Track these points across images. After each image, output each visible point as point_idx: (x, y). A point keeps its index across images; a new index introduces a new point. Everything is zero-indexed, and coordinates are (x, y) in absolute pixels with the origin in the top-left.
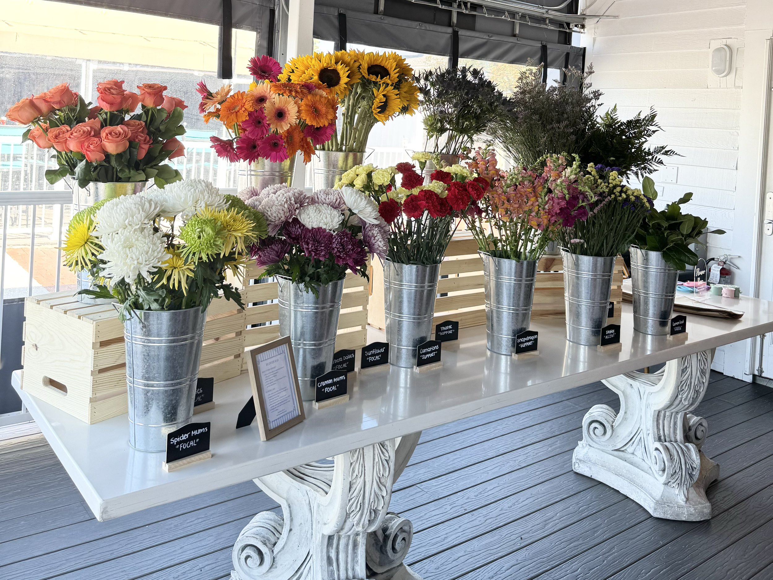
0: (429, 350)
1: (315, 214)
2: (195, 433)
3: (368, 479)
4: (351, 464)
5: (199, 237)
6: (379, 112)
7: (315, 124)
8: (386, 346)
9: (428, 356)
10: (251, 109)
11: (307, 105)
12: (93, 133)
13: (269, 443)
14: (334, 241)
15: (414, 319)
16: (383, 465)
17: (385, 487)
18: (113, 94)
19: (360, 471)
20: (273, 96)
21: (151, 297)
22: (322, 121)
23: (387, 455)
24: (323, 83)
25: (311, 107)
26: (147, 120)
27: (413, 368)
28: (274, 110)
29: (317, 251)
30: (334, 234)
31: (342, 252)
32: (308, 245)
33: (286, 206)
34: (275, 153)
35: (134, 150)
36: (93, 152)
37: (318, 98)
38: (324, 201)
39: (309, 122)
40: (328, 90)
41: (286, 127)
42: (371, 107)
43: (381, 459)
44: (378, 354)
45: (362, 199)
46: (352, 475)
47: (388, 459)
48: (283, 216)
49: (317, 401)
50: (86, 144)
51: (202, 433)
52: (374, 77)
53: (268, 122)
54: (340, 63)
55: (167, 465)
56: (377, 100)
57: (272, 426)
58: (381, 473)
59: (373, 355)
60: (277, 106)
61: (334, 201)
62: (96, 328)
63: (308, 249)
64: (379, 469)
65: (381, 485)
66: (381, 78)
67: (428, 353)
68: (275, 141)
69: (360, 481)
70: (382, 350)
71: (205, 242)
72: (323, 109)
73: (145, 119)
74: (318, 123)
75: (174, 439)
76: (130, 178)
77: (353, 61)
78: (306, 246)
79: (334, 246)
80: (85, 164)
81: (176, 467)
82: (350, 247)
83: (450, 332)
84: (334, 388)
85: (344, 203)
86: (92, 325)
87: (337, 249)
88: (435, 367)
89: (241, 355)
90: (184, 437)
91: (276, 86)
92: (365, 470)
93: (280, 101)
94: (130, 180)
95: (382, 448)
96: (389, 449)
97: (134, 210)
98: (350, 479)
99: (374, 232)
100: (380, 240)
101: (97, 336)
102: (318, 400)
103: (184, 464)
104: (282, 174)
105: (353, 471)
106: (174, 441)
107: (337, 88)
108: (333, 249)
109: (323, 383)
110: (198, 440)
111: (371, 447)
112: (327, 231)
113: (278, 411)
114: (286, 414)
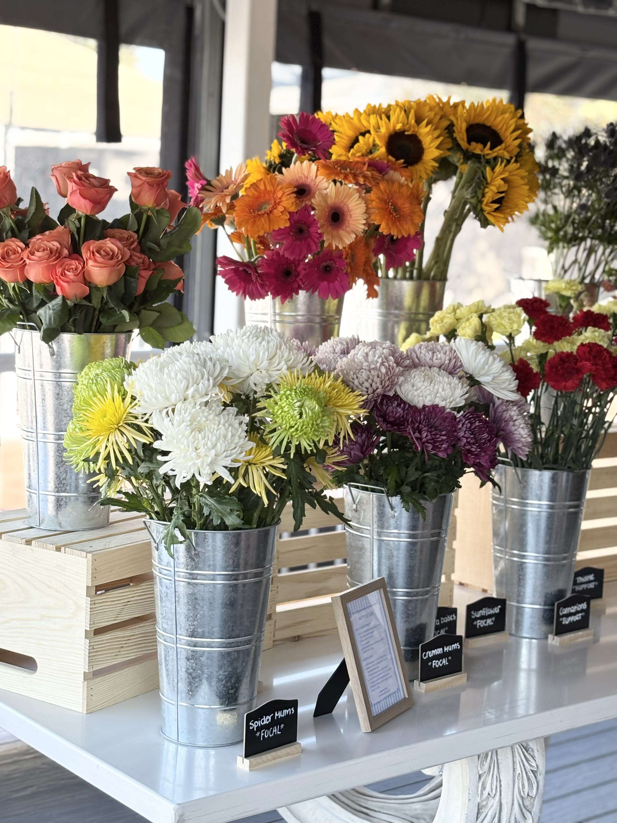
0: (573, 609)
1: (426, 384)
2: (279, 714)
3: (506, 801)
4: (480, 776)
5: (301, 414)
6: (496, 210)
7: (395, 233)
8: (501, 602)
9: (571, 619)
10: (293, 209)
11: (379, 198)
12: (66, 252)
13: (376, 736)
14: (460, 426)
15: (547, 559)
16: (529, 779)
17: (531, 814)
18: (95, 186)
19: (494, 788)
20: (326, 185)
21: (225, 507)
22: (406, 227)
23: (534, 764)
24: (397, 159)
25: (386, 202)
26: (138, 229)
27: (547, 638)
28: (327, 210)
29: (435, 442)
30: (459, 415)
31: (473, 444)
32: (420, 432)
33: (383, 370)
34: (325, 283)
35: (132, 279)
36: (71, 284)
37: (396, 186)
38: (430, 362)
39: (383, 230)
40: (406, 172)
41: (349, 239)
42: (480, 202)
43: (525, 769)
44: (490, 616)
45: (494, 359)
46: (482, 794)
47: (535, 770)
48: (380, 387)
49: (422, 680)
50: (59, 270)
51: (287, 715)
52: (480, 146)
53: (319, 231)
54: (425, 122)
55: (247, 761)
56: (494, 188)
57: (376, 710)
58: (526, 790)
59: (482, 618)
60: (330, 201)
61: (447, 362)
62: (92, 564)
63: (419, 439)
64: (523, 785)
65: (524, 810)
66: (492, 148)
67: (570, 614)
68: (328, 263)
69: (494, 803)
70: (497, 610)
71: (311, 422)
72: (406, 207)
73: (136, 228)
74: (399, 231)
75: (253, 723)
76: (115, 326)
77: (438, 117)
78: (417, 435)
79: (462, 434)
80: (60, 302)
81: (259, 764)
82: (485, 435)
83: (592, 586)
84: (445, 662)
85: (461, 366)
86: (86, 560)
87: (467, 438)
88: (582, 636)
89: (273, 617)
90: (266, 720)
91: (326, 167)
92: (501, 786)
93: (337, 193)
94: (116, 330)
95: (526, 753)
96: (536, 754)
97: (196, 373)
98: (478, 800)
99: (513, 413)
100: (522, 426)
101: (94, 577)
102: (424, 679)
103: (269, 760)
104: (325, 321)
105: (484, 788)
106: (254, 725)
107: (419, 167)
108: (459, 439)
109: (431, 654)
110: (282, 726)
111: (509, 750)
112: (448, 410)
113: (380, 689)
114: (390, 695)
